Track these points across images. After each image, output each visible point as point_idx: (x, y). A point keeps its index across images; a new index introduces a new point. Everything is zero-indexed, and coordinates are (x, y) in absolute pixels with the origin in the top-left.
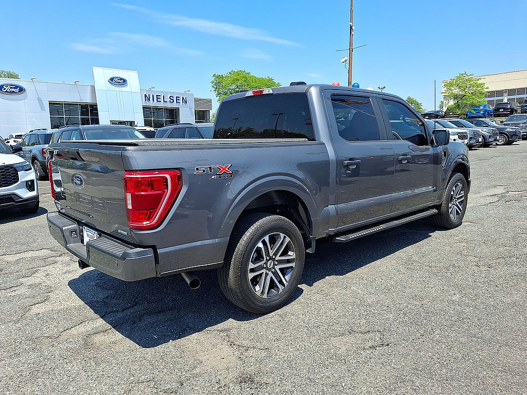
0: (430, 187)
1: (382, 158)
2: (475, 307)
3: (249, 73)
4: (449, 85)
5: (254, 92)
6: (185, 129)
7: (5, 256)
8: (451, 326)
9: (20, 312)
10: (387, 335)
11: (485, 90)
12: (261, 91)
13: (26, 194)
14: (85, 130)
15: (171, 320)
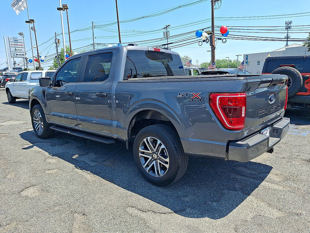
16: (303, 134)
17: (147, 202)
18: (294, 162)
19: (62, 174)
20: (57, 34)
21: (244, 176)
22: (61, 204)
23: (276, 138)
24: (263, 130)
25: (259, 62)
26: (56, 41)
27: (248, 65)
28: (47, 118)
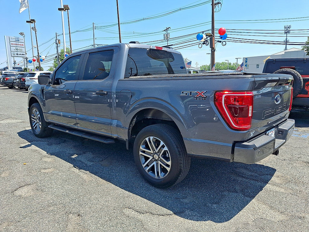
16: (304, 136)
17: (144, 203)
18: (295, 164)
19: (58, 174)
20: (57, 35)
21: (244, 177)
22: (56, 205)
23: (282, 140)
24: (269, 131)
25: (258, 65)
26: (56, 42)
27: (247, 68)
28: (46, 117)
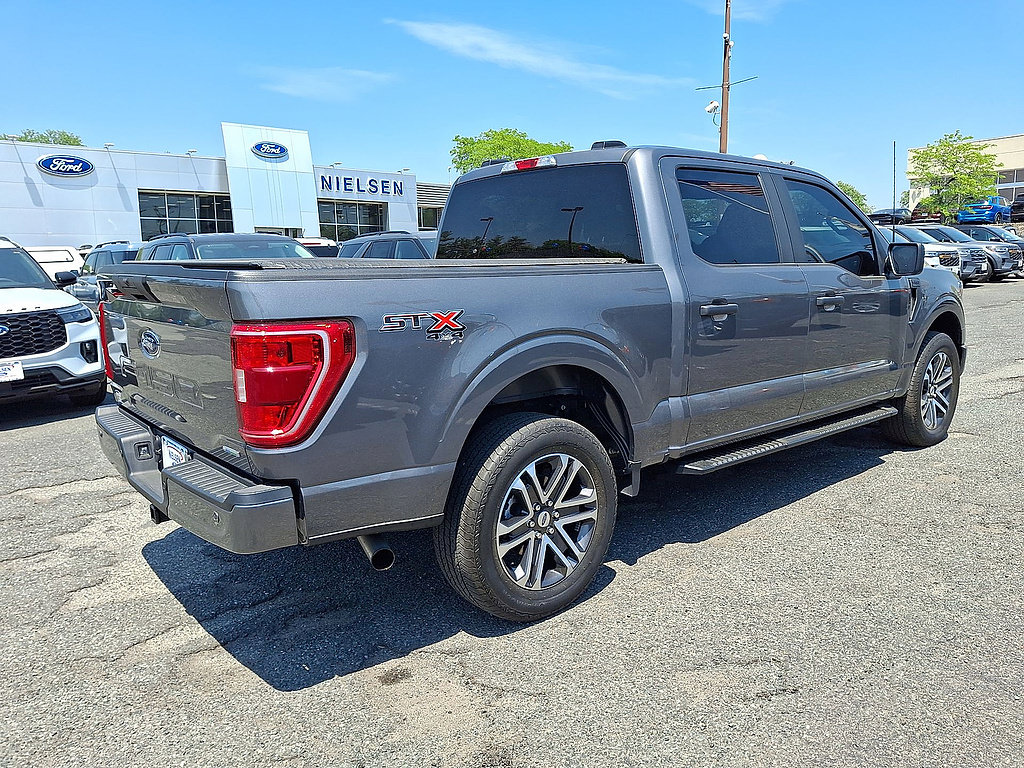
0: (883, 361)
1: (785, 299)
2: (980, 611)
3: (524, 135)
4: (922, 158)
5: (519, 164)
6: (394, 242)
7: (32, 490)
8: (929, 653)
9: (50, 605)
10: (794, 668)
11: (996, 169)
12: (533, 162)
13: (80, 368)
14: (198, 243)
15: (349, 628)
